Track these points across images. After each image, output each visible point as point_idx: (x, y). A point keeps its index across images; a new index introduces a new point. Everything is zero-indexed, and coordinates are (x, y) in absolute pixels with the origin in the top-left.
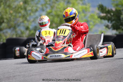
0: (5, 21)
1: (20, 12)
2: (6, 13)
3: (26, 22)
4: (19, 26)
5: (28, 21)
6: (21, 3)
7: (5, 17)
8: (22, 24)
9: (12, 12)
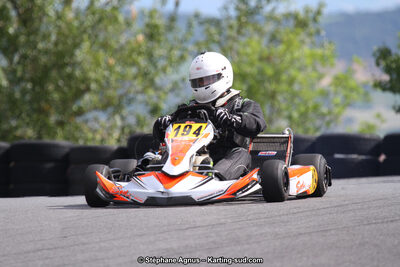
0: (93, 86)
1: (134, 64)
2: (98, 64)
3: (151, 92)
4: (130, 101)
5: (157, 89)
6: (141, 38)
7: (92, 75)
8: (140, 97)
9: (112, 61)
